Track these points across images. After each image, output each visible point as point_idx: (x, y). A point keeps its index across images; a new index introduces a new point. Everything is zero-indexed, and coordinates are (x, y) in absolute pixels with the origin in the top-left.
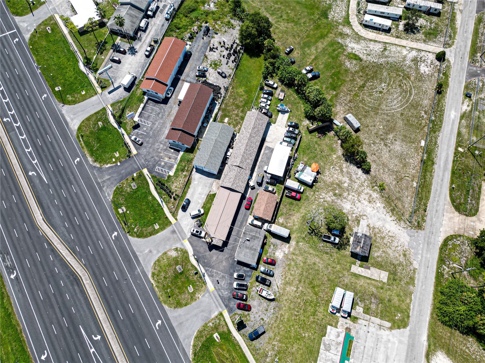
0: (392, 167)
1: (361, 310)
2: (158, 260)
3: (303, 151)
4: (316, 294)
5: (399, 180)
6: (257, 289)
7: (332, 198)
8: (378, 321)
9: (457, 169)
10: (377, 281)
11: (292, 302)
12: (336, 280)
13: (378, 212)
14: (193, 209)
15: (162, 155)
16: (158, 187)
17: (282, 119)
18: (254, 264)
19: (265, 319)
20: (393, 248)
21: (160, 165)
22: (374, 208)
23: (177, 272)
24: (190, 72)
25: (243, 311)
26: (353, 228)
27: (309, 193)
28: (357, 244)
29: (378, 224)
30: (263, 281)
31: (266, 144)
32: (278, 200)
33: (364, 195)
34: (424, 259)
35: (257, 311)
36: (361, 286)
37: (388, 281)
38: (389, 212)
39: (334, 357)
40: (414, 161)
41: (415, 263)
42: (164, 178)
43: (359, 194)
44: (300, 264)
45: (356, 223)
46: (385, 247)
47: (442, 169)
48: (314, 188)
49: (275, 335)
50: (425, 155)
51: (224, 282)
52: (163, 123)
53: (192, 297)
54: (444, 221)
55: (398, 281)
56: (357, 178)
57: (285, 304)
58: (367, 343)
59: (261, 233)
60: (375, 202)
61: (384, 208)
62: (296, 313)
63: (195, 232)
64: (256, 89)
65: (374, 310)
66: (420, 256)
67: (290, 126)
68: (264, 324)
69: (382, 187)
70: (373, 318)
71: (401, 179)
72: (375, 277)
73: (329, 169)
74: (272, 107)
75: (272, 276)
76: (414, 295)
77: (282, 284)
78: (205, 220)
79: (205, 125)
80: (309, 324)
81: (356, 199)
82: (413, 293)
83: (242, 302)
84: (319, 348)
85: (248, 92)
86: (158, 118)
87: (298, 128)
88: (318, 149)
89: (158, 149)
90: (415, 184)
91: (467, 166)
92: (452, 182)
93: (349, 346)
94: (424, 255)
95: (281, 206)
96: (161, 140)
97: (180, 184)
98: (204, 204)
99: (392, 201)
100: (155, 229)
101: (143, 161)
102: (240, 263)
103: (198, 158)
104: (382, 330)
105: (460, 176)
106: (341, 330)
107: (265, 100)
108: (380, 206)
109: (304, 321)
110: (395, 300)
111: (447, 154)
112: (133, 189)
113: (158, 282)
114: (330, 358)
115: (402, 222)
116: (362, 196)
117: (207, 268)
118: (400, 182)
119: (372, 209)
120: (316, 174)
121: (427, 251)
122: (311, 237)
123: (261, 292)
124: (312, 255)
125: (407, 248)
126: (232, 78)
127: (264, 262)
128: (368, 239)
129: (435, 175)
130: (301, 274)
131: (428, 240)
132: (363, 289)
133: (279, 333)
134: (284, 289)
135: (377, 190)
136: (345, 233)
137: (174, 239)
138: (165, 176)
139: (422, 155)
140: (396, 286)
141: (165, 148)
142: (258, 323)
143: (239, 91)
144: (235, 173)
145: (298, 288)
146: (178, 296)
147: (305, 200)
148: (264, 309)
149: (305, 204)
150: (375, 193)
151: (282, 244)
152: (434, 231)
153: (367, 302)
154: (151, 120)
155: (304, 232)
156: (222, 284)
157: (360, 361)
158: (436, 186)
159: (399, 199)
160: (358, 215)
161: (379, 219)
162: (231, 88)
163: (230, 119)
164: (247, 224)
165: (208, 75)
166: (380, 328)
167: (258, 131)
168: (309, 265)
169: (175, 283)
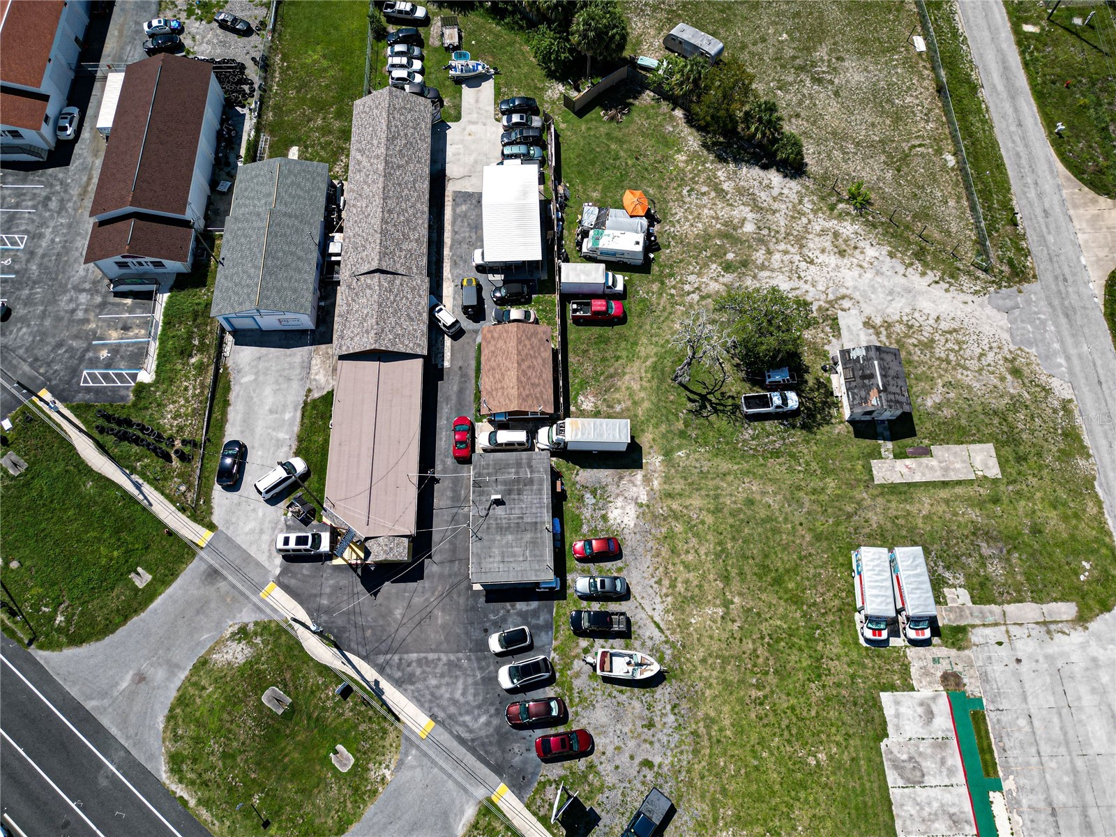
0: (863, 133)
1: (963, 596)
2: (182, 700)
3: (580, 173)
4: (796, 600)
5: (900, 162)
6: (590, 659)
7: (721, 279)
8: (1029, 611)
9: (1044, 83)
10: (971, 482)
11: (725, 661)
12: (842, 528)
13: (878, 273)
14: (265, 468)
15: (93, 326)
16: (110, 440)
17: (477, 101)
18: (547, 576)
19: (657, 760)
20: (973, 364)
21: (94, 363)
22: (861, 266)
23: (272, 715)
24: (123, 48)
25: (567, 764)
26: (826, 347)
27: (645, 288)
28: (864, 386)
29: (896, 309)
30: (602, 627)
31: (450, 189)
32: (555, 344)
33: (817, 239)
34: (1076, 362)
35: (617, 742)
36: (927, 518)
37: (1003, 471)
38: (912, 264)
39: (947, 797)
40: (917, 97)
41: (1055, 383)
42: (123, 398)
43: (800, 242)
44: (703, 522)
45: (828, 329)
46: (946, 371)
47: (1005, 95)
48: (655, 268)
49: (714, 804)
50: (943, 73)
51: (460, 685)
52: (70, 226)
53: (356, 789)
54: (1079, 235)
55: (1033, 459)
56: (775, 199)
57: (706, 678)
58: (1030, 699)
59: (534, 463)
60: (856, 248)
61: (891, 255)
62: (754, 693)
63: (292, 545)
64: (363, 40)
65: (1002, 580)
66: (1061, 360)
67: (508, 113)
68: (660, 781)
69: (860, 199)
70: (1011, 609)
71: (905, 158)
72: (959, 471)
73: (680, 199)
74: (433, 76)
75: (626, 595)
76: (1101, 485)
77: (667, 611)
78: (321, 491)
79: (223, 187)
80: (813, 713)
81: (798, 257)
82: (1094, 478)
83: (552, 731)
84: (884, 788)
85: (340, 55)
86: (47, 214)
87: (536, 112)
88: (622, 154)
89: (73, 311)
90: (951, 161)
91: (1068, 65)
92: (1049, 123)
93: (980, 737)
94: (1073, 351)
95: (572, 359)
96: (75, 279)
97: (187, 401)
98: (300, 440)
99: (907, 227)
100: (136, 589)
101: (26, 368)
102: (498, 593)
103: (228, 289)
104: (1058, 637)
105: (1063, 97)
106: (928, 690)
107: (404, 60)
108: (877, 254)
109: (793, 708)
110: (1052, 520)
111: (999, 51)
112: (13, 478)
113: (205, 784)
114: (935, 805)
115: (964, 279)
116: (811, 245)
117: (381, 659)
118: (905, 169)
119: (856, 271)
120: (645, 222)
121: (1073, 336)
122: (702, 420)
123: (607, 666)
124: (730, 478)
125: (1012, 347)
126: (274, 30)
127: (580, 560)
128: (888, 358)
129: (994, 115)
130: (721, 553)
131: (1062, 304)
132: (938, 526)
133: (724, 791)
134: (684, 626)
135: (848, 214)
136: (807, 371)
137: (222, 599)
138: (123, 393)
139: (932, 75)
140: (1034, 475)
141: (98, 299)
142: (639, 786)
143: (309, 61)
144: (376, 297)
145: (726, 604)
146: (300, 807)
147: (640, 315)
148: (639, 723)
149: (648, 327)
150: (845, 224)
151: (621, 478)
152: (1066, 270)
153: (971, 563)
154: (23, 228)
155: (677, 415)
156: (458, 695)
157: (1035, 773)
158: (1010, 145)
159: (923, 215)
160: (822, 303)
161: (891, 293)
162: (278, 58)
163: (306, 147)
164: (478, 450)
165: (187, 42)
166: (1049, 632)
167: (409, 144)
168: (733, 514)
169: (273, 760)
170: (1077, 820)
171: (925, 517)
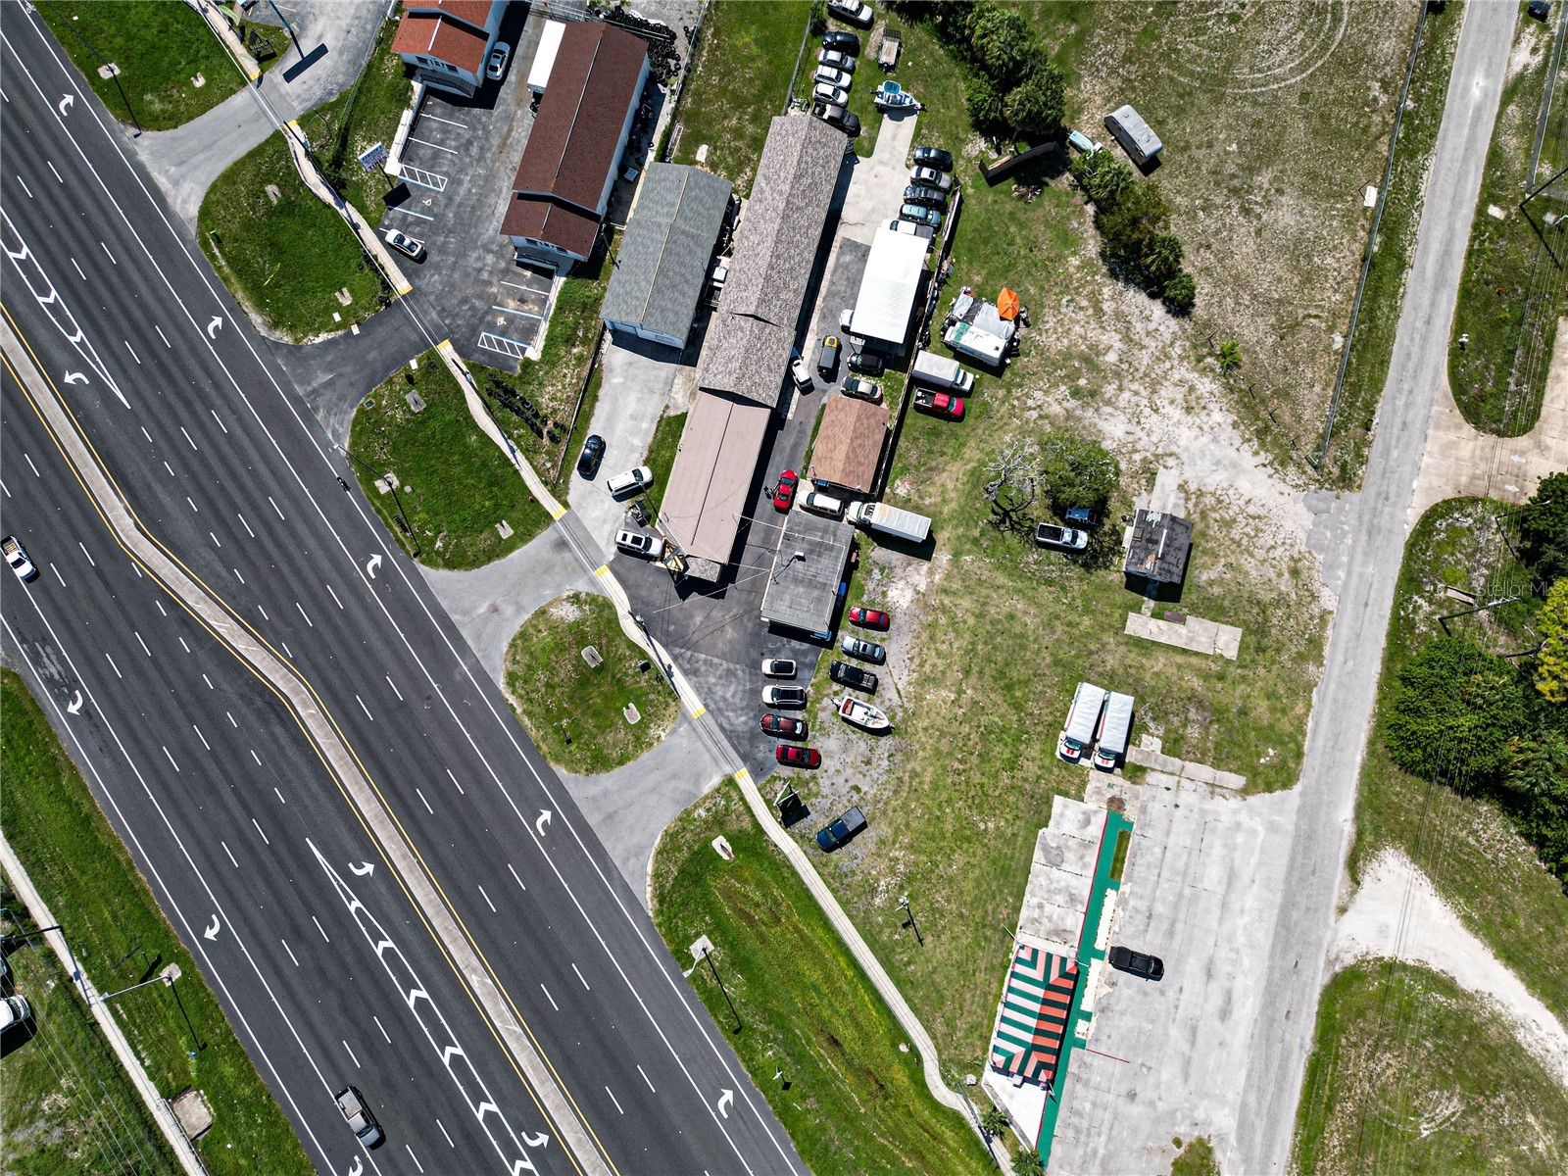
0: (1266, 286)
1: (1157, 744)
2: (523, 635)
3: (970, 250)
4: (1017, 706)
5: (1287, 329)
6: (836, 701)
7: (1065, 403)
8: (1205, 772)
9: (1478, 281)
10: (1207, 656)
11: (943, 734)
12: (1080, 662)
13: (1215, 440)
14: (617, 470)
15: (494, 290)
16: (496, 403)
17: (894, 138)
18: (822, 629)
19: (864, 789)
20: (1260, 554)
21: (491, 327)
22: (1201, 428)
23: (586, 666)
25: (796, 769)
26: (1134, 499)
27: (992, 392)
28: (1147, 549)
29: (1215, 480)
30: (854, 680)
31: (842, 233)
32: (892, 424)
33: (1171, 388)
34: (1355, 579)
35: (839, 766)
36: (1156, 674)
37: (1239, 655)
38: (1250, 440)
39: (1074, 882)
40: (1338, 261)
41: (1326, 593)
42: (512, 369)
43: (1154, 387)
44: (965, 622)
45: (1143, 482)
46: (1233, 552)
47: (1429, 283)
48: (1007, 374)
49: (896, 832)
50: (1378, 239)
51: (732, 688)
52: (487, 179)
54: (1425, 458)
55: (1270, 653)
56: (1148, 334)
57: (923, 742)
58: (1172, 836)
59: (839, 533)
60: (1204, 408)
61: (1235, 425)
62: (956, 765)
63: (628, 542)
64: (800, 30)
65: (1194, 742)
66: (1342, 574)
67: (921, 163)
68: (862, 803)
69: (1229, 359)
70: (1191, 767)
71: (1295, 326)
72: (1202, 645)
73: (1057, 308)
74: (857, 96)
75: (881, 661)
76: (1318, 692)
77: (910, 684)
78: (659, 502)
79: (630, 175)
80: (997, 793)
81: (1145, 402)
82: (1316, 685)
83: (793, 744)
84: (1029, 861)
85: (772, 44)
86: (467, 160)
87: (948, 168)
88: (1018, 240)
89: (480, 270)
90: (1338, 341)
91: (1514, 269)
92: (1460, 326)
93: (1119, 849)
94: (1357, 569)
95: (902, 443)
96: (485, 238)
97: (564, 387)
98: (651, 451)
99: (1263, 401)
100: (500, 539)
101: (434, 315)
102: (778, 629)
103: (618, 295)
104: (1218, 799)
105: (1487, 304)
106: (1094, 805)
107: (833, 73)
108: (1221, 420)
109: (982, 785)
110: (1261, 709)
111: (1451, 230)
112: (413, 414)
113: (530, 700)
114: (1063, 884)
115: (1292, 469)
116: (1163, 393)
117: (677, 651)
118: (1289, 339)
119: (1195, 431)
120: (1012, 326)
121: (1366, 554)
122: (997, 534)
123: (848, 710)
124: (1002, 592)
125: (1303, 549)
127: (853, 623)
128: (1179, 529)
129: (1407, 305)
130: (971, 651)
131: (1371, 522)
132: (1161, 684)
133: (907, 825)
134: (919, 698)
135: (1212, 370)
136: (1108, 516)
137: (565, 566)
138: (512, 363)
139: (1366, 239)
140: (1265, 667)
141: (503, 265)
142: (845, 802)
143: (739, 43)
144: (745, 341)
145: (960, 692)
146: (595, 738)
147: (977, 417)
148: (860, 759)
149: (980, 431)
150: (1206, 380)
151: (909, 564)
152: (1393, 490)
153: (1176, 721)
154: (445, 169)
155: (976, 523)
156: (729, 695)
157: (1150, 887)
158: (1406, 342)
159: (1283, 394)
160: (1149, 455)
161: (1217, 463)
162: (710, 31)
163: (715, 149)
164: (796, 508)
166: (1212, 793)
167: (813, 185)
168: (993, 622)
169: (581, 699)
170: (1165, 926)
171: (1155, 674)
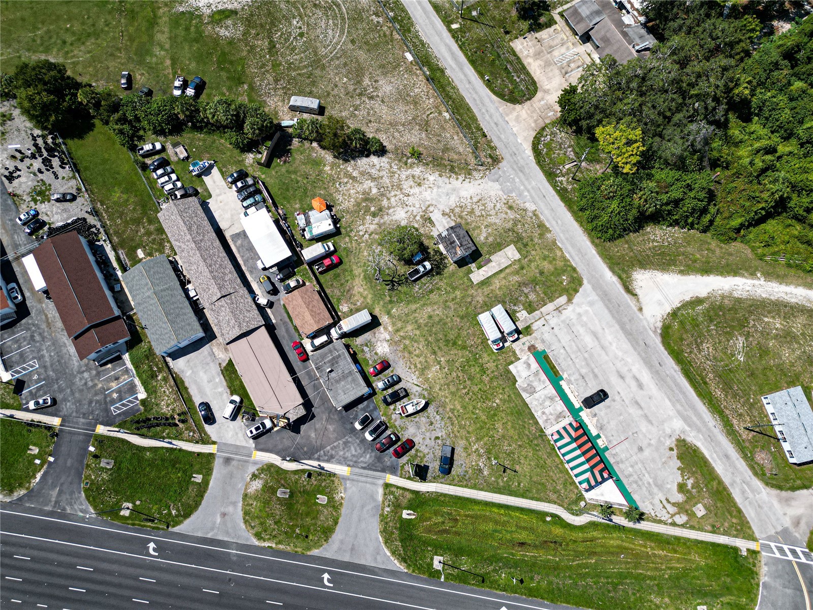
0: (403, 118)
1: (524, 313)
2: (246, 513)
3: (284, 198)
4: (464, 348)
5: (425, 126)
6: (397, 412)
7: (374, 222)
8: (550, 307)
9: (472, 54)
10: (510, 265)
11: (448, 385)
12: (470, 310)
13: (439, 187)
14: (222, 409)
15: (100, 385)
16: (144, 431)
17: (214, 182)
18: (366, 390)
19: (440, 435)
20: (493, 212)
21: (113, 402)
22: (430, 187)
23: (285, 499)
24: (13, 238)
25: (407, 454)
26: (431, 233)
27: (343, 242)
28: (453, 247)
29: (453, 201)
30: (396, 397)
31: (228, 235)
32: (317, 288)
33: (406, 183)
34: (532, 191)
35: (422, 437)
37: (521, 254)
38: (451, 176)
39: (546, 392)
40: (420, 88)
41: (527, 205)
42: (138, 410)
43: (399, 187)
44: (416, 335)
45: (429, 225)
46: (483, 220)
47: (457, 69)
48: (343, 231)
49: (467, 440)
50: (425, 69)
51: (352, 448)
52: (54, 344)
54: (514, 129)
55: (530, 243)
56: (379, 171)
57: (443, 395)
58: (562, 341)
59: (336, 347)
60: (424, 179)
61: (440, 176)
62: (464, 391)
63: (255, 432)
64: (137, 174)
65: (536, 300)
66: (526, 193)
67: (234, 182)
68: (444, 441)
69: (416, 154)
70: (544, 309)
71: (427, 123)
72: (505, 263)
73: (337, 190)
74: (184, 179)
75: (400, 380)
76: (559, 242)
77: (418, 378)
78: (252, 404)
79: (117, 288)
80: (488, 387)
81: (402, 196)
82: (556, 240)
83: (396, 446)
84: (523, 401)
85: (130, 187)
86: (38, 344)
87: (247, 175)
88: (299, 179)
89: (86, 384)
90: (447, 115)
91: (479, 40)
92: (482, 76)
93: (550, 365)
94: (529, 187)
95: (328, 291)
96: (76, 368)
97: (168, 396)
98: (230, 388)
99: (442, 159)
100: (199, 484)
101: (82, 420)
102: (348, 407)
103: (157, 339)
104: (564, 312)
105: (483, 59)
106: (526, 357)
107: (166, 178)
108: (434, 178)
109: (480, 389)
110: (546, 266)
111: (447, 45)
112: (111, 469)
113: (275, 536)
114: (543, 397)
115: (474, 173)
116: (405, 187)
117: (316, 456)
118: (429, 129)
119: (429, 191)
120: (327, 212)
121: (527, 179)
122: (397, 292)
123: (405, 411)
124: (418, 311)
125: (505, 197)
126: (87, 190)
127: (375, 376)
128: (457, 230)
129: (457, 83)
130: (428, 344)
131: (518, 166)
132: (505, 290)
133: (468, 432)
134: (427, 380)
135: (414, 163)
136: (428, 248)
137: (238, 468)
138: (136, 408)
139: (421, 72)
140: (533, 250)
141: (94, 372)
142: (437, 447)
143: (116, 199)
144: (228, 310)
145: (439, 363)
146: (316, 524)
147: (347, 256)
148: (427, 425)
149: (353, 260)
150: (415, 169)
151: (375, 334)
152: (514, 149)
154: (31, 357)
155: (384, 295)
156: (354, 452)
157: (573, 367)
158: (469, 96)
159: (446, 149)
160: (421, 213)
161: (447, 194)
162: (99, 205)
163: (144, 247)
164: (310, 354)
165: (45, 218)
166: (560, 312)
167: (199, 227)
168: (426, 326)
169: (295, 514)
170: (591, 375)
171: (499, 288)
